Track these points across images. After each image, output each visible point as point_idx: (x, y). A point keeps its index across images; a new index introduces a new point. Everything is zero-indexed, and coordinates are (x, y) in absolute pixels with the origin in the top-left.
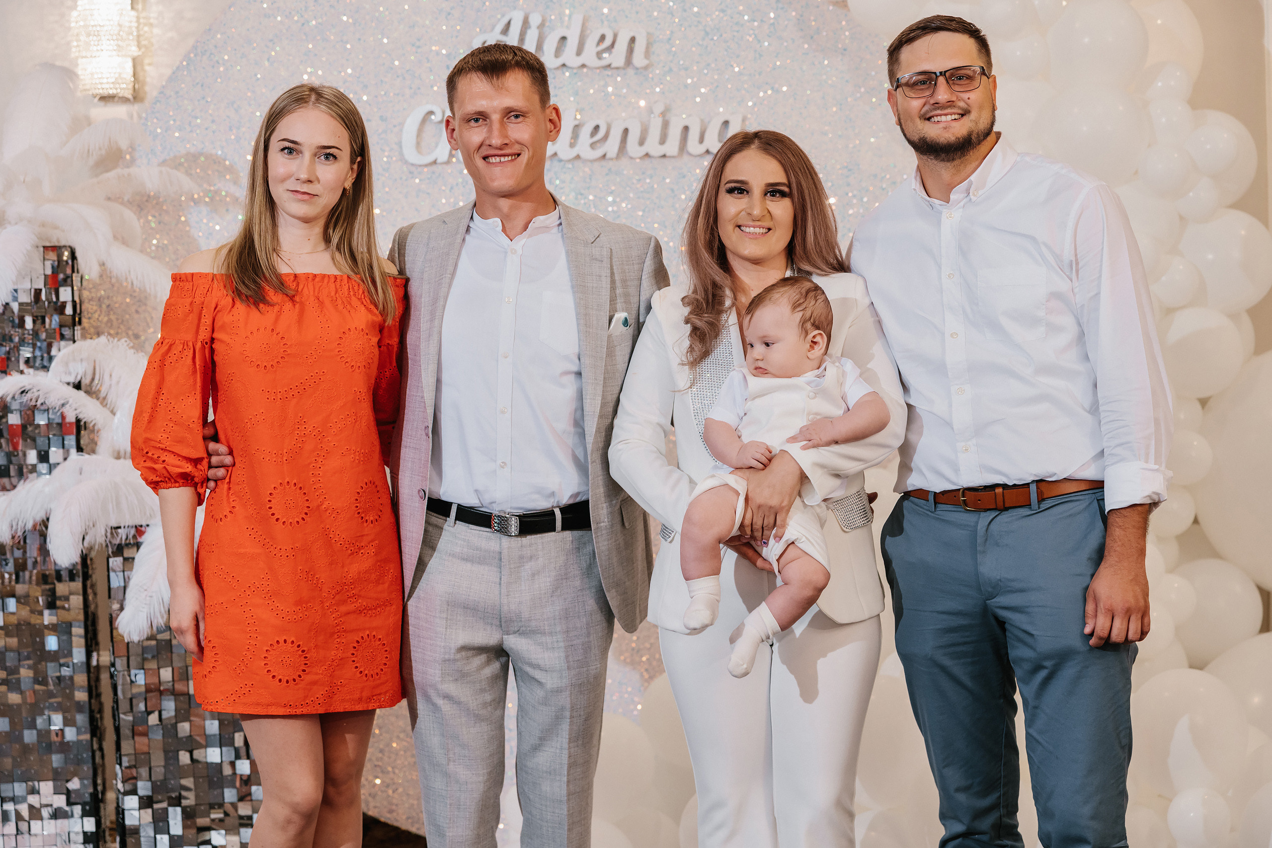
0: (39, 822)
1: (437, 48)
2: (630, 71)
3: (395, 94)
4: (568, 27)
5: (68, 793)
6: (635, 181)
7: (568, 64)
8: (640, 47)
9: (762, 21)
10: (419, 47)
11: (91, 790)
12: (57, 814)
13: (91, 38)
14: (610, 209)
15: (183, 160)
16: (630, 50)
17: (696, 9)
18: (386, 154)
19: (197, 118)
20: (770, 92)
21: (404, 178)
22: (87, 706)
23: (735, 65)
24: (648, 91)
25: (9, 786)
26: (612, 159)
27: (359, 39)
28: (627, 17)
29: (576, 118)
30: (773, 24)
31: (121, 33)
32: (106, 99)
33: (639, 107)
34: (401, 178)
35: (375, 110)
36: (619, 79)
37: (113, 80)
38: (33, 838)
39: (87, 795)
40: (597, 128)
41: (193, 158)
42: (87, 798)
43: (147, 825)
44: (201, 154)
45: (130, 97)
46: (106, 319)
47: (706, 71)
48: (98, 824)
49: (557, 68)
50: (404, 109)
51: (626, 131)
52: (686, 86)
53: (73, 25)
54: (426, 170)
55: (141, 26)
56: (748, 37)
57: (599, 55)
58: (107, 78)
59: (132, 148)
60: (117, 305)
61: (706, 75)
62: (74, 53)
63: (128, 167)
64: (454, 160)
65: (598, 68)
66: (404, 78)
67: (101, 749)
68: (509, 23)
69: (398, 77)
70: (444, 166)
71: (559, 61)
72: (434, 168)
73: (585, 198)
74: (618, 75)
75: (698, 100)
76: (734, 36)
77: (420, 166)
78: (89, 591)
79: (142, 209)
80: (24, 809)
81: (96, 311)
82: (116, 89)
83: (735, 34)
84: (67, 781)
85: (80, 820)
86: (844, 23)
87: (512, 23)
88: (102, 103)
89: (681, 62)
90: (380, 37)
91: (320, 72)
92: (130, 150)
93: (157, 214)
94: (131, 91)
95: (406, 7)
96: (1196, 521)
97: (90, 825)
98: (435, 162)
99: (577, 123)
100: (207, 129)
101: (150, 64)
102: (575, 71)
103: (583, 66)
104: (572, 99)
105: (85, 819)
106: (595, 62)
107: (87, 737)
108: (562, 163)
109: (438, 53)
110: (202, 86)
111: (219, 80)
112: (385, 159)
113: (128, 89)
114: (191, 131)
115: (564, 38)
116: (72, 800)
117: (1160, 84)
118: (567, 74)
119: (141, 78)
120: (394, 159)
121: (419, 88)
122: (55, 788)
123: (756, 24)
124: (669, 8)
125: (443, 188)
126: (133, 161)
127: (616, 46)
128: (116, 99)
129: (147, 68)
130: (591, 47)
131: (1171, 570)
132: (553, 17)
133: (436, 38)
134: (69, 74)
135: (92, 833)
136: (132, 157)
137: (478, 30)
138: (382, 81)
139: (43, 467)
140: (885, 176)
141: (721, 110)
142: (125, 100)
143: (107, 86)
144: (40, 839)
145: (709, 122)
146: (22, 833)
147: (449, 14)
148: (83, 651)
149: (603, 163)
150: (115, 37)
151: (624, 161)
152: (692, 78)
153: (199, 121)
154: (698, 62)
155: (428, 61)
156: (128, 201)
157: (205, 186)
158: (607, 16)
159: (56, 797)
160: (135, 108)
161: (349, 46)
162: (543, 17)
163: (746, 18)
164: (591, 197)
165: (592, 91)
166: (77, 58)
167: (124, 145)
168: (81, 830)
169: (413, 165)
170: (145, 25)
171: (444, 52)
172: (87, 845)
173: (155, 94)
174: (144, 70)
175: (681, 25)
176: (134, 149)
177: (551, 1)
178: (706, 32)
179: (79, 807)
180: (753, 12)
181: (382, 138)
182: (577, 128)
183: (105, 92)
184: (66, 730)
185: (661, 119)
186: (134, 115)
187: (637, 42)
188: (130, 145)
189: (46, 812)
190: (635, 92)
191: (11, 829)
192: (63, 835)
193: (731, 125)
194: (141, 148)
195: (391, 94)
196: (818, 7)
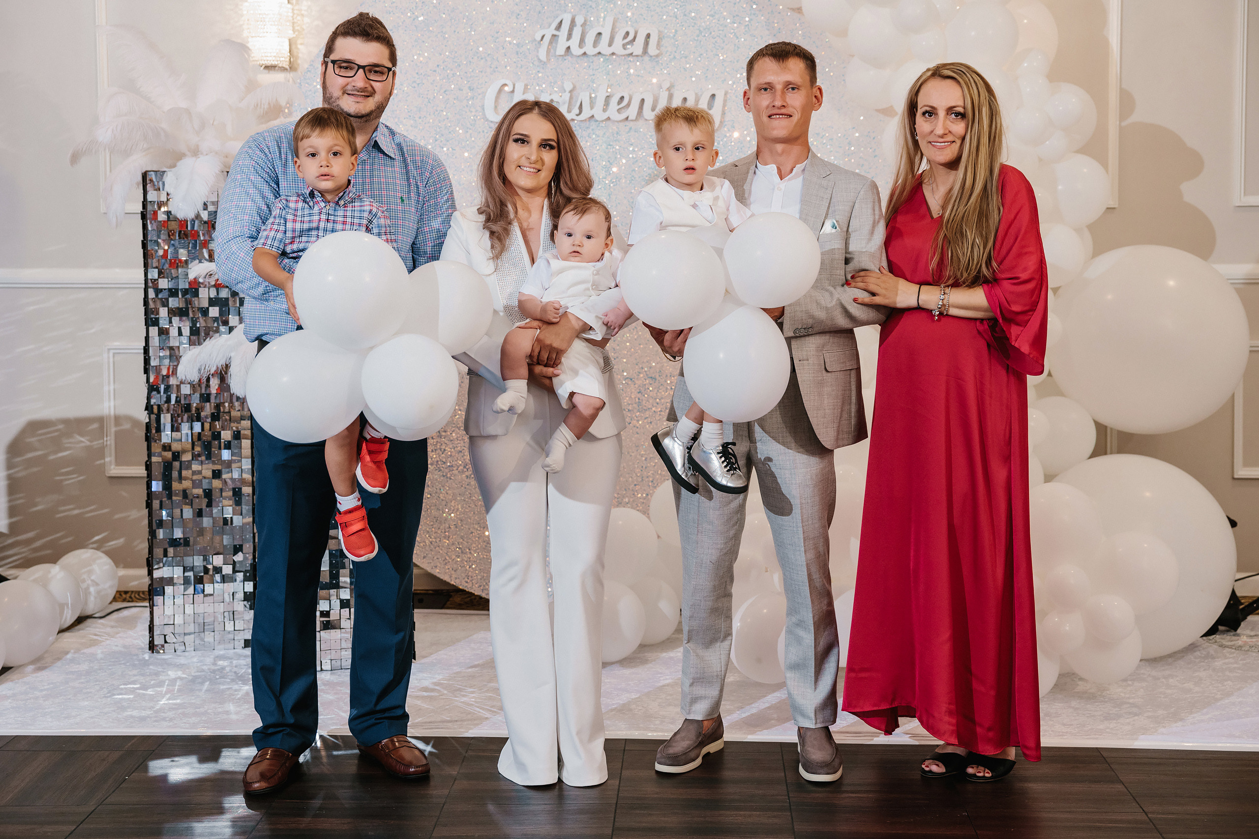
0: (212, 585)
1: (510, 39)
2: (646, 58)
3: (479, 71)
4: (603, 26)
5: (234, 564)
6: (648, 137)
7: (602, 52)
8: (653, 41)
9: (740, 23)
10: (496, 38)
12: (224, 579)
13: (259, 23)
14: (631, 156)
16: (647, 43)
17: (693, 14)
18: (473, 114)
21: (486, 131)
23: (720, 55)
24: (659, 72)
25: (190, 559)
26: (632, 120)
27: (455, 31)
28: (644, 19)
29: (607, 91)
31: (281, 20)
32: (269, 68)
33: (653, 84)
34: (483, 132)
35: (465, 82)
36: (638, 63)
37: (275, 54)
38: (206, 598)
39: (248, 566)
40: (622, 98)
42: (248, 568)
45: (287, 67)
47: (699, 59)
49: (595, 55)
50: (486, 82)
51: (643, 100)
52: (685, 69)
53: (245, 12)
55: (295, 16)
56: (730, 35)
57: (624, 46)
58: (271, 53)
59: (290, 104)
61: (700, 61)
62: (245, 34)
65: (624, 55)
66: (486, 60)
68: (561, 22)
69: (482, 59)
71: (597, 50)
73: (614, 148)
74: (638, 61)
75: (694, 79)
76: (720, 34)
82: (277, 61)
83: (721, 32)
84: (234, 555)
85: (242, 583)
86: (798, 25)
87: (563, 22)
88: (266, 71)
89: (682, 52)
90: (469, 30)
91: (426, 54)
94: (288, 63)
95: (488, 9)
97: (249, 587)
99: (608, 94)
101: (301, 44)
102: (607, 57)
103: (613, 54)
104: (605, 77)
105: (245, 582)
108: (598, 123)
109: (510, 43)
112: (472, 118)
113: (286, 61)
115: (600, 34)
116: (237, 569)
117: (1026, 65)
119: (295, 54)
120: (479, 117)
121: (497, 68)
122: (225, 559)
123: (735, 25)
124: (674, 13)
126: (290, 113)
127: (636, 40)
128: (277, 68)
129: (299, 46)
130: (619, 41)
132: (592, 19)
133: (509, 32)
134: (243, 48)
136: (289, 110)
137: (539, 26)
138: (470, 61)
139: (223, 329)
140: (825, 135)
141: (710, 86)
142: (283, 69)
143: (271, 59)
144: (211, 596)
145: (701, 95)
147: (519, 14)
149: (627, 123)
150: (276, 23)
151: (641, 122)
152: (690, 64)
154: (694, 53)
155: (503, 48)
158: (630, 19)
159: (225, 566)
160: (290, 75)
161: (447, 36)
162: (585, 18)
163: (729, 21)
164: (617, 147)
166: (248, 37)
167: (283, 103)
168: (242, 591)
169: (491, 121)
170: (298, 15)
171: (515, 42)
172: (246, 602)
173: (306, 66)
174: (298, 49)
175: (683, 26)
176: (291, 105)
177: (591, 7)
178: (700, 31)
179: (242, 573)
180: (734, 17)
181: (470, 103)
182: (608, 98)
183: (269, 63)
184: (235, 518)
185: (667, 92)
186: (291, 80)
187: (651, 37)
188: (288, 103)
189: (218, 577)
190: (649, 73)
191: (191, 590)
192: (229, 594)
193: (717, 97)
194: (296, 104)
195: (477, 71)
196: (780, 13)
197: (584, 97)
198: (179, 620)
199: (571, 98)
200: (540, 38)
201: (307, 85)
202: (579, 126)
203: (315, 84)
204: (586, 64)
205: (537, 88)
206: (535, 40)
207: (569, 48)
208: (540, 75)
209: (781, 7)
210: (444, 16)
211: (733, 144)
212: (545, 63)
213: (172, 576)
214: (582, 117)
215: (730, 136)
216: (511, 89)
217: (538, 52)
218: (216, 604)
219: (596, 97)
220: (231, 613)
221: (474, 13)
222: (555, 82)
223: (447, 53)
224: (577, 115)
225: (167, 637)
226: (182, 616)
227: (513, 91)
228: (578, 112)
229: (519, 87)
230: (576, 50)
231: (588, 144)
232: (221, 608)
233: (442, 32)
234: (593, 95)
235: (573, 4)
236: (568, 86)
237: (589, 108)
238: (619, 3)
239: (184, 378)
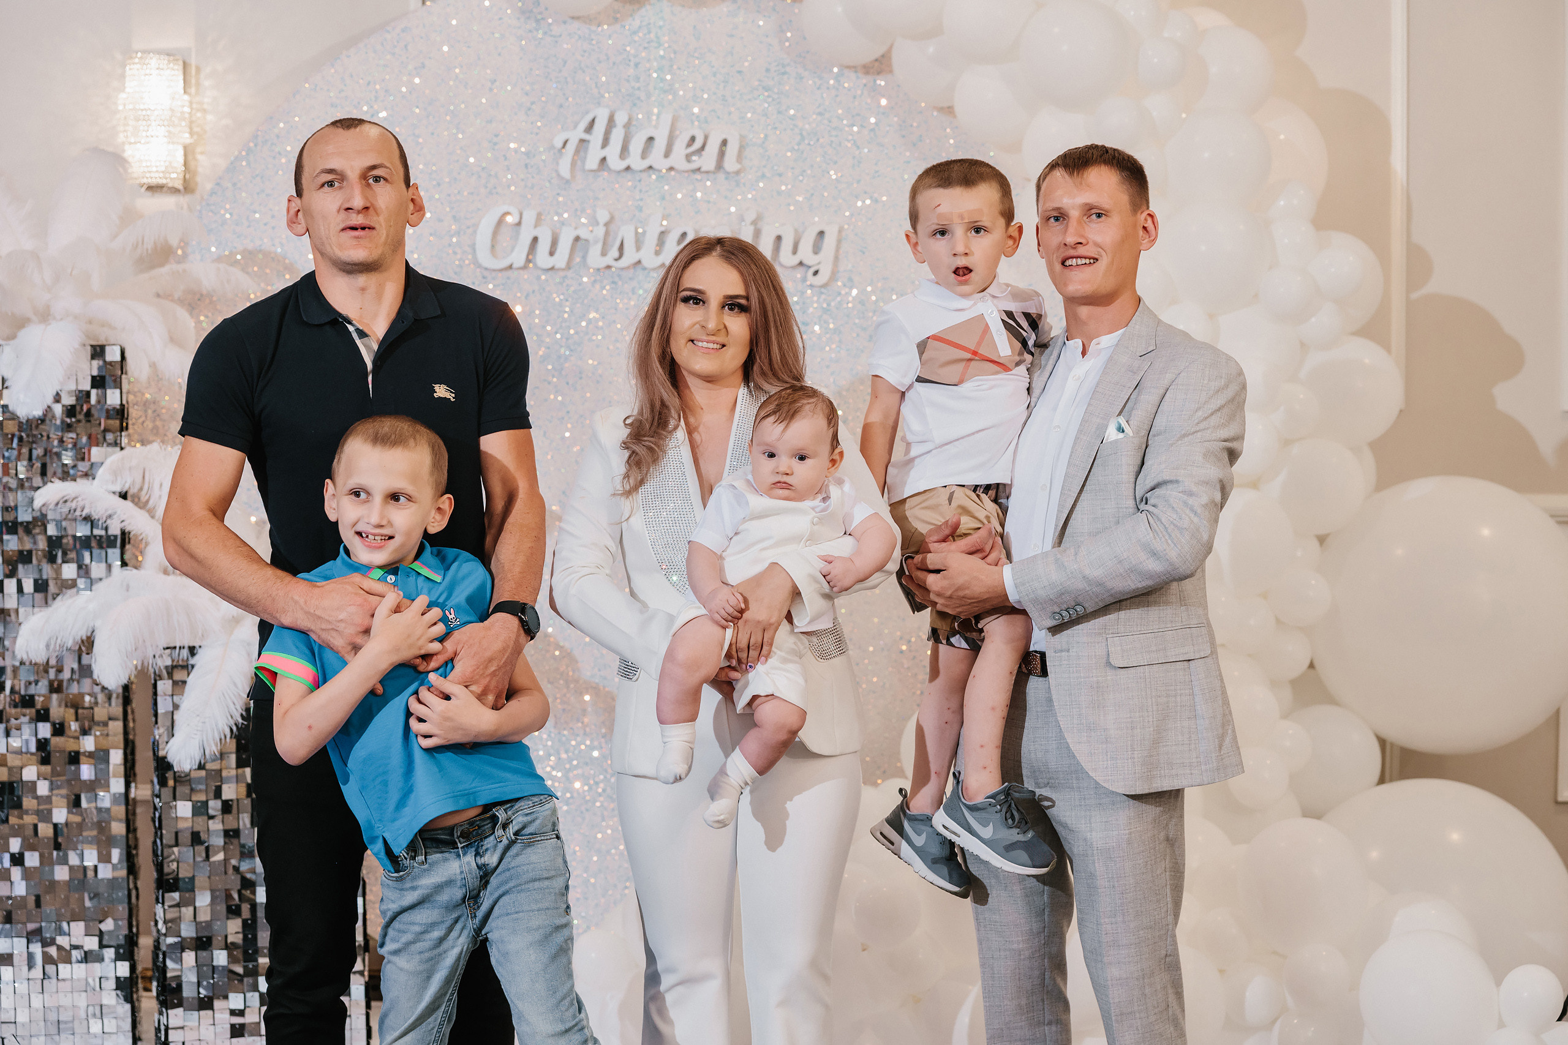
0: (68, 966)
1: (516, 145)
2: (721, 176)
3: (469, 193)
4: (656, 127)
5: (101, 935)
7: (655, 166)
8: (732, 150)
10: (495, 144)
11: (125, 931)
12: (88, 957)
13: (140, 122)
15: (239, 257)
16: (722, 154)
18: (459, 256)
19: (255, 212)
20: (868, 202)
22: (124, 840)
23: (832, 172)
24: (739, 197)
27: (433, 134)
28: (719, 118)
29: (662, 225)
30: (872, 130)
31: (173, 119)
32: (154, 189)
33: (730, 214)
35: (448, 209)
36: (708, 183)
37: (163, 169)
38: (61, 984)
39: (121, 937)
41: (250, 255)
42: (122, 941)
43: (190, 970)
44: (260, 251)
45: (181, 187)
46: (151, 425)
47: (801, 178)
48: (133, 968)
49: (644, 171)
50: (479, 209)
52: (779, 193)
53: (121, 108)
54: (500, 274)
55: (194, 112)
56: (846, 143)
57: (688, 157)
58: (157, 167)
59: (184, 243)
60: (164, 411)
61: (801, 181)
62: (121, 138)
63: (179, 262)
64: (531, 265)
65: (687, 171)
66: (480, 177)
67: (137, 889)
68: (593, 120)
69: (473, 175)
70: (521, 272)
71: (646, 163)
72: (509, 273)
74: (708, 180)
75: (792, 208)
76: (832, 141)
77: (494, 270)
78: (130, 717)
79: (193, 308)
80: (53, 951)
81: (141, 417)
82: (167, 179)
83: (833, 139)
84: (100, 922)
85: (113, 964)
86: (948, 130)
87: (597, 121)
88: (150, 193)
89: (776, 168)
90: (454, 131)
92: (182, 244)
93: (210, 315)
94: (181, 182)
95: (484, 101)
96: (1312, 666)
97: (123, 969)
98: (510, 267)
99: (663, 229)
100: (265, 224)
101: (202, 153)
102: (662, 174)
103: (671, 169)
104: (658, 203)
105: (119, 963)
106: (683, 165)
107: (123, 873)
108: (646, 272)
109: (516, 151)
110: (262, 178)
111: (280, 172)
112: (457, 263)
113: (179, 179)
114: (249, 226)
115: (651, 139)
116: (105, 942)
117: (1282, 203)
118: (654, 177)
119: (193, 168)
120: (467, 262)
121: (495, 188)
122: (87, 928)
123: (855, 129)
124: (763, 110)
125: (519, 295)
126: (185, 255)
127: (707, 148)
128: (165, 189)
129: (199, 157)
130: (680, 148)
131: (1285, 716)
132: (640, 116)
133: (515, 135)
134: (116, 160)
135: (125, 978)
136: (184, 252)
137: (559, 127)
138: (455, 179)
139: (81, 583)
141: (816, 219)
142: (175, 191)
143: (157, 175)
144: (68, 983)
145: (803, 232)
146: (49, 978)
147: (529, 109)
148: (122, 781)
150: (166, 123)
152: (786, 185)
153: (257, 216)
154: (793, 168)
155: (506, 159)
156: (179, 299)
157: (262, 285)
158: (698, 117)
159: (88, 938)
160: (186, 199)
161: (421, 140)
162: (629, 114)
163: (845, 122)
165: (679, 196)
166: (123, 143)
167: (174, 242)
168: (114, 976)
169: (486, 269)
170: (198, 110)
171: (523, 149)
172: (119, 992)
173: (209, 186)
174: (195, 159)
175: (776, 128)
176: (187, 244)
177: (639, 98)
178: (801, 134)
179: (112, 950)
180: (853, 116)
181: (454, 240)
182: (663, 234)
183: (154, 181)
184: (101, 867)
185: (752, 228)
186: (185, 206)
187: (729, 145)
188: (181, 240)
189: (76, 954)
190: (726, 197)
191: (37, 973)
192: (94, 980)
193: (827, 236)
194: (194, 243)
195: (465, 193)
196: (921, 112)
197: (627, 233)
198: (22, 1017)
199: (607, 234)
200: (560, 145)
201: (210, 214)
202: (619, 276)
203: (222, 212)
204: (630, 184)
205: (556, 218)
206: (552, 147)
207: (604, 159)
208: (561, 199)
209: (923, 105)
210: (417, 111)
211: (850, 305)
212: (567, 182)
213: (9, 951)
214: (624, 262)
215: (847, 293)
216: (517, 220)
217: (558, 163)
218: (76, 995)
219: (644, 232)
220: (98, 1009)
221: (463, 106)
222: (583, 210)
223: (421, 166)
224: (616, 260)
225: (5, 1041)
226: (27, 1011)
227: (519, 224)
228: (616, 254)
229: (529, 217)
230: (615, 163)
231: (632, 303)
232: (82, 1001)
233: (414, 134)
234: (640, 230)
235: (612, 95)
236: (603, 216)
237: (634, 250)
238: (681, 93)
239: (25, 657)
